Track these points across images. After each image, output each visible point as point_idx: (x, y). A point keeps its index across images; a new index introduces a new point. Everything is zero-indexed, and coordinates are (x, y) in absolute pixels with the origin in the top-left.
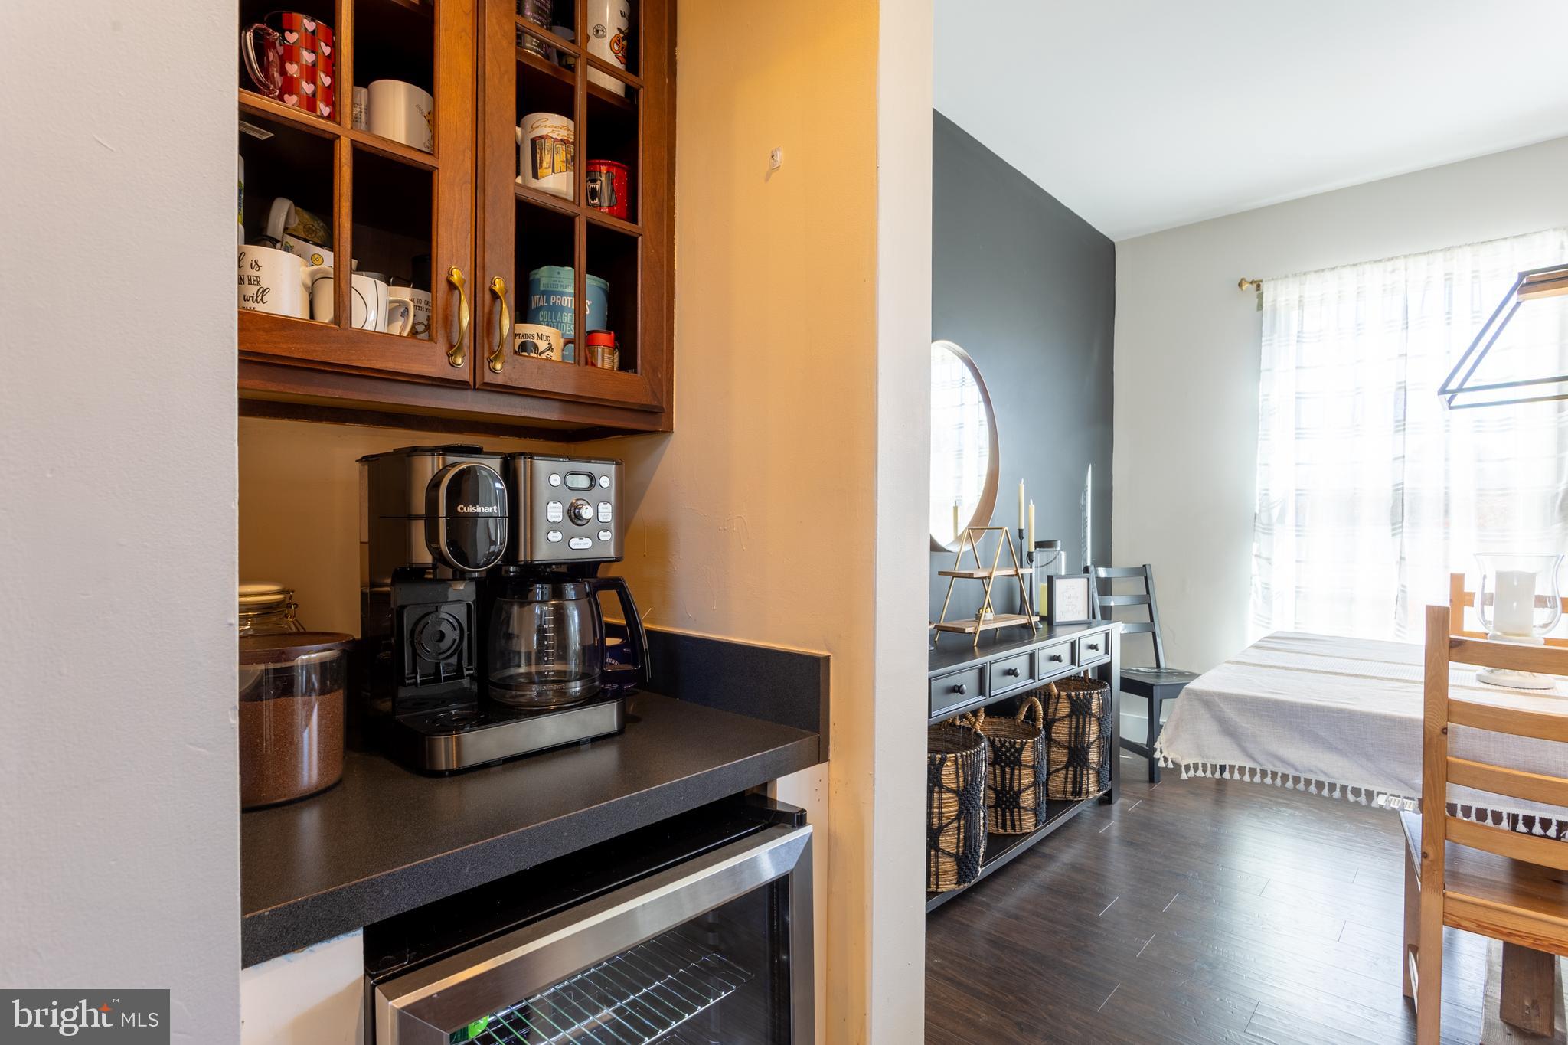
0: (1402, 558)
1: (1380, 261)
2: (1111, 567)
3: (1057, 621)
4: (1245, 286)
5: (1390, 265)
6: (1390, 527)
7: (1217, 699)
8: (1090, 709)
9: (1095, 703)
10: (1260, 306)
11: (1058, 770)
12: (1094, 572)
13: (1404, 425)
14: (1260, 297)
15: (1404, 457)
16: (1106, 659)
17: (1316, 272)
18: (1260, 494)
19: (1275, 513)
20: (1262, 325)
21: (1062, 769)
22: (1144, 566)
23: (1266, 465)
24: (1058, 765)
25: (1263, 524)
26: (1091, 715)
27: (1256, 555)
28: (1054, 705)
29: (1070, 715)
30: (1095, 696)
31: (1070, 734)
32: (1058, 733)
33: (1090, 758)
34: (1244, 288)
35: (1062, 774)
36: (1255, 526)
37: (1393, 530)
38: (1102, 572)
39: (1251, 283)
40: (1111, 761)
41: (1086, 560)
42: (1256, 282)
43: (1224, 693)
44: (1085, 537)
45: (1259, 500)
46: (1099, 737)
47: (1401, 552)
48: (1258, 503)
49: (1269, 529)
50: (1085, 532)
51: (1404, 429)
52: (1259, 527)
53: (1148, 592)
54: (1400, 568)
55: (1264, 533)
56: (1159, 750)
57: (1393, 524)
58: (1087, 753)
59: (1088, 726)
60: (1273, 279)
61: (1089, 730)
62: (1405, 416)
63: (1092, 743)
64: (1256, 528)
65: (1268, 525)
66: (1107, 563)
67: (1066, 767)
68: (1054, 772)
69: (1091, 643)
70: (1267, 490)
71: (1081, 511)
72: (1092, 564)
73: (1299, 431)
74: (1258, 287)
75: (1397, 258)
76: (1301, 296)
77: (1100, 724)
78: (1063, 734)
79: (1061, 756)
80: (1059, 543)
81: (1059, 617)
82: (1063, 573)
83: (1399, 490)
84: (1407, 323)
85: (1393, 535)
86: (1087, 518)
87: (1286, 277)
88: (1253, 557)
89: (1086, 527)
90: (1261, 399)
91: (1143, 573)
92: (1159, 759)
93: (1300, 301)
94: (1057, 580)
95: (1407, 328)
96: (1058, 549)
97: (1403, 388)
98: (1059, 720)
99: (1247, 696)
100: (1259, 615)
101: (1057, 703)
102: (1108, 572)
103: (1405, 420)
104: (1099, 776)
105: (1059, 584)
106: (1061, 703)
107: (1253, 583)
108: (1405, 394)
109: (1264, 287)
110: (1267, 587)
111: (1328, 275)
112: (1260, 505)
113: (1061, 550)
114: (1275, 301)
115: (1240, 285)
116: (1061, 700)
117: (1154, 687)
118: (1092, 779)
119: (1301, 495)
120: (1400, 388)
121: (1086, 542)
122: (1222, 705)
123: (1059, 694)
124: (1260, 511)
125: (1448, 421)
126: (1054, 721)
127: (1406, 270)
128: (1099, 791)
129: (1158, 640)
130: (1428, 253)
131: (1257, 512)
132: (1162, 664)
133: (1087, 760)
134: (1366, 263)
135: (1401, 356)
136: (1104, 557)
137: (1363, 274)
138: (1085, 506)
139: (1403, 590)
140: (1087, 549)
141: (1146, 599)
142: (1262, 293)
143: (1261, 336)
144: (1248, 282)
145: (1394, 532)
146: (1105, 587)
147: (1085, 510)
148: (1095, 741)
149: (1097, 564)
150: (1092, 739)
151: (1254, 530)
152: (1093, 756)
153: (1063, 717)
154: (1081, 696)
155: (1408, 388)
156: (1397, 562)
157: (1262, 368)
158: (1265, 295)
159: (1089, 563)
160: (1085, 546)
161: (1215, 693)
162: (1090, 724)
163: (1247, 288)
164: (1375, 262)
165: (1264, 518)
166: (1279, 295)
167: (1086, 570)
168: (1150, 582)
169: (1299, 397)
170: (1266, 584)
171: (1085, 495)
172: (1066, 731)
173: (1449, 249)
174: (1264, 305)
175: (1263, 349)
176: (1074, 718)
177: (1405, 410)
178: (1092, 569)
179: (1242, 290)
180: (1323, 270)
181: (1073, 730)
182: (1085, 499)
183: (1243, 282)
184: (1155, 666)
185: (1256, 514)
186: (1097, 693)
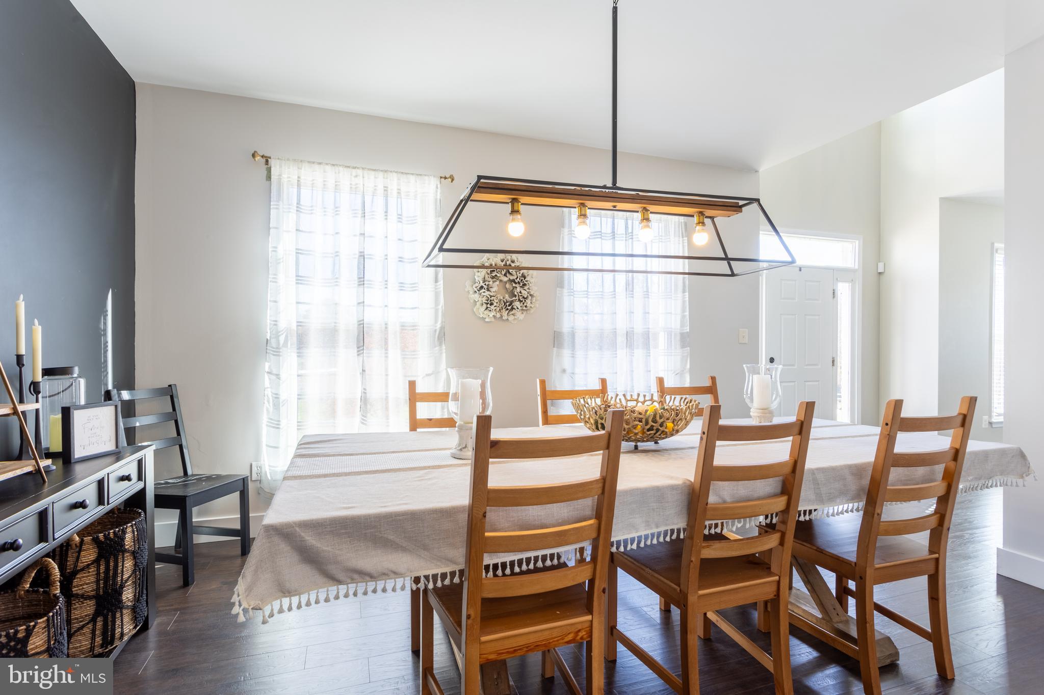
0: (363, 371)
1: (349, 167)
2: (134, 389)
3: (76, 456)
4: (258, 158)
5: (354, 172)
6: (356, 351)
7: (297, 529)
8: (123, 545)
9: (129, 537)
10: (269, 177)
11: (82, 627)
12: (117, 396)
13: (364, 281)
14: (269, 170)
15: (364, 302)
16: (140, 485)
17: (309, 162)
18: (270, 324)
19: (282, 339)
20: (271, 193)
21: (88, 624)
22: (170, 386)
23: (275, 302)
24: (81, 622)
25: (274, 348)
26: (126, 551)
27: (268, 373)
28: (75, 555)
29: (97, 561)
30: (129, 530)
31: (98, 582)
32: (81, 585)
33: (124, 598)
34: (256, 159)
35: (87, 630)
36: (267, 349)
37: (358, 351)
38: (126, 395)
39: (262, 157)
40: (147, 591)
41: (106, 385)
42: (266, 157)
43: (304, 521)
44: (106, 361)
45: (270, 329)
46: (134, 572)
47: (363, 367)
48: (269, 331)
49: (277, 352)
50: (106, 357)
51: (364, 284)
52: (269, 350)
53: (174, 409)
54: (362, 377)
55: (274, 355)
56: (237, 603)
57: (358, 348)
58: (120, 594)
59: (120, 564)
60: (278, 159)
61: (123, 568)
62: (364, 275)
63: (126, 581)
64: (268, 351)
65: (277, 348)
66: (131, 387)
67: (94, 620)
68: (76, 632)
69: (122, 475)
70: (276, 321)
71: (101, 335)
72: (114, 388)
73: (299, 278)
74: (267, 162)
75: (358, 168)
76: (299, 177)
77: (135, 558)
78: (87, 584)
79: (85, 610)
80: (76, 370)
81: (78, 452)
82: (83, 402)
83: (361, 324)
84: (364, 213)
85: (358, 355)
86: (107, 342)
87: (288, 160)
88: (266, 374)
89: (106, 351)
90: (270, 250)
91: (170, 393)
92: (238, 614)
93: (298, 181)
94: (75, 412)
95: (364, 216)
96: (75, 375)
97: (362, 256)
98: (83, 569)
99: (326, 519)
100: (271, 419)
101: (79, 552)
102: (132, 395)
103: (364, 278)
104: (135, 612)
105: (78, 417)
106: (84, 550)
107: (266, 394)
108: (364, 261)
109: (272, 162)
110: (276, 397)
111: (316, 167)
112: (270, 333)
113: (79, 376)
114: (280, 175)
115: (254, 155)
116: (84, 547)
117: (187, 498)
118: (127, 618)
119: (300, 326)
120: (361, 256)
121: (106, 366)
122: (303, 534)
123: (82, 542)
124: (270, 337)
125: (386, 281)
126: (75, 573)
127: (363, 177)
128: (135, 627)
129: (185, 451)
130: (375, 170)
131: (269, 339)
132: (190, 472)
133: (120, 601)
134: (340, 165)
135: (361, 234)
136: (126, 379)
137: (339, 173)
138: (105, 330)
139: (364, 392)
140: (107, 373)
141: (173, 417)
142: (270, 168)
143: (270, 201)
144: (260, 156)
145: (359, 353)
146: (128, 409)
147: (105, 335)
148: (129, 577)
149: (119, 386)
150: (125, 577)
151: (267, 352)
152: (128, 595)
153: (88, 565)
154: (112, 535)
155: (365, 256)
156: (360, 373)
157: (271, 226)
158: (272, 169)
159: (110, 387)
160: (106, 370)
161: (295, 523)
162: (123, 562)
163: (258, 160)
164: (346, 167)
165: (273, 343)
166: (283, 172)
167: (108, 396)
168: (175, 400)
169: (298, 252)
170: (276, 394)
171: (105, 319)
172: (93, 579)
173: (386, 171)
174: (272, 177)
175: (271, 210)
176: (103, 563)
177: (364, 271)
178: (114, 393)
179: (255, 160)
180: (314, 163)
181: (102, 575)
182: (105, 324)
183: (256, 154)
184: (182, 474)
185: (267, 339)
186: (132, 526)
